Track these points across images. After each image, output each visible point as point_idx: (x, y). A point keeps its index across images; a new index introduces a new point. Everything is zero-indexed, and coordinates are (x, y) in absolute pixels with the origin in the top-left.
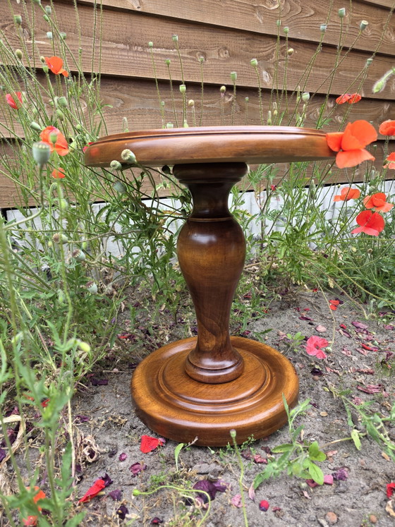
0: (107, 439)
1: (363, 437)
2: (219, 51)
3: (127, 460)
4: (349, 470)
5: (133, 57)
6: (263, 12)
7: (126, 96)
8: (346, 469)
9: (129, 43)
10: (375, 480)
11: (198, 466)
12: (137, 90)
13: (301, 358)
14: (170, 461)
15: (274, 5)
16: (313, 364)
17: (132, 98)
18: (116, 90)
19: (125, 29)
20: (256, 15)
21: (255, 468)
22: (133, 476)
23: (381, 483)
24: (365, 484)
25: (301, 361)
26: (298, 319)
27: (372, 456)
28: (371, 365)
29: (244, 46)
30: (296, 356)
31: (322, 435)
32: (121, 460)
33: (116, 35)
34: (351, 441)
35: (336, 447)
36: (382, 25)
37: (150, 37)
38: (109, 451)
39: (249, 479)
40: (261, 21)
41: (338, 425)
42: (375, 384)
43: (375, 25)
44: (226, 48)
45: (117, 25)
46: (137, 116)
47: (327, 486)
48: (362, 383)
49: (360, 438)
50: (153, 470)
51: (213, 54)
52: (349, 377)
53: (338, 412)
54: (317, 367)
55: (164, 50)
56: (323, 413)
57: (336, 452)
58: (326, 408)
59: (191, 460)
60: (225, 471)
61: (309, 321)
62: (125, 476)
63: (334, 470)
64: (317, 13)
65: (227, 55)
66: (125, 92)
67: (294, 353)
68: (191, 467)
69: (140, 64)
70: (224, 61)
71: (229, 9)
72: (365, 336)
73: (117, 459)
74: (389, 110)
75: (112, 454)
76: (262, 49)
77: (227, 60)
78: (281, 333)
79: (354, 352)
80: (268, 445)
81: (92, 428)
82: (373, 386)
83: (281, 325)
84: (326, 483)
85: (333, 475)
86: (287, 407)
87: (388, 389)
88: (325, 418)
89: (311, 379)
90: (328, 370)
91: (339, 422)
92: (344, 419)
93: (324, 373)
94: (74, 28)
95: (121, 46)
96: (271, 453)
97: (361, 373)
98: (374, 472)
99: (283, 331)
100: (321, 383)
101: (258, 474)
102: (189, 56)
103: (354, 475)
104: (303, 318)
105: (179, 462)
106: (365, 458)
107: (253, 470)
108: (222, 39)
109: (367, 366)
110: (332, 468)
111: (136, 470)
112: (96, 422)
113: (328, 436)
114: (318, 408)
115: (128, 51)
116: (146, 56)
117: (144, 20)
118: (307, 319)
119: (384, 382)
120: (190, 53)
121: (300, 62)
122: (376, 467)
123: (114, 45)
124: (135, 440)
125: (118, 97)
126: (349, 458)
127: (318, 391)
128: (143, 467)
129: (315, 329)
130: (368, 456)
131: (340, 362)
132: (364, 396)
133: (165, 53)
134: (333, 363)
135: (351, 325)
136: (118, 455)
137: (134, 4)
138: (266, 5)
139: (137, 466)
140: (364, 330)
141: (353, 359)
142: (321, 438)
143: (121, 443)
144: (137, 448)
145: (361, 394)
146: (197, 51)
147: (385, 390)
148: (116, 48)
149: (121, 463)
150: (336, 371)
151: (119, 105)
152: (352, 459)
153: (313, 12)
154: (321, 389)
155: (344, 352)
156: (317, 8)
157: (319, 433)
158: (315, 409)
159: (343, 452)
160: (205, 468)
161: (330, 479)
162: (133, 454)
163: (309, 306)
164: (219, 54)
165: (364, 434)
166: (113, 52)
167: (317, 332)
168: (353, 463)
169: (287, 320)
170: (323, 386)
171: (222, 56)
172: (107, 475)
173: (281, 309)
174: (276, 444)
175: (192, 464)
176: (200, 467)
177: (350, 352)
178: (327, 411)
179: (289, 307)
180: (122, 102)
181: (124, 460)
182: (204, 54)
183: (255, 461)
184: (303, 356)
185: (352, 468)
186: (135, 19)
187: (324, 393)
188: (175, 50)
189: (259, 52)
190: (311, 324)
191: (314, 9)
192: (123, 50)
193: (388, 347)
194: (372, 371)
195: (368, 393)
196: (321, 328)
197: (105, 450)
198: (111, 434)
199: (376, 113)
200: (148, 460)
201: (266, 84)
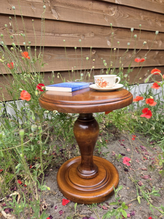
0: (50, 200)
1: (142, 198)
2: (90, 34)
3: (58, 209)
4: (136, 211)
5: (55, 38)
6: (108, 17)
7: (52, 54)
8: (135, 211)
9: (54, 33)
10: (144, 216)
11: (83, 211)
12: (57, 51)
13: (120, 164)
14: (73, 209)
15: (112, 14)
16: (125, 166)
17: (55, 55)
18: (48, 52)
19: (52, 27)
20: (105, 18)
21: (103, 211)
22: (60, 215)
23: (147, 217)
24: (141, 217)
25: (120, 165)
26: (120, 145)
27: (144, 206)
28: (146, 167)
29: (100, 31)
30: (119, 163)
31: (127, 197)
32: (55, 209)
33: (48, 30)
34: (137, 200)
35: (132, 202)
36: (156, 20)
37: (62, 30)
38: (51, 205)
39: (101, 216)
40: (107, 21)
41: (133, 193)
42: (147, 175)
43: (153, 20)
44: (92, 33)
45: (49, 26)
46: (57, 62)
47: (128, 218)
48: (142, 175)
49: (140, 199)
50: (67, 213)
51: (88, 35)
52: (138, 172)
53: (133, 188)
54: (126, 168)
55: (68, 35)
56: (128, 188)
57: (132, 204)
58: (129, 186)
59: (80, 209)
60: (93, 213)
61: (124, 146)
62: (57, 216)
63: (131, 211)
64: (130, 16)
65: (93, 35)
66: (52, 53)
67: (118, 162)
68: (81, 211)
69: (58, 41)
70: (92, 38)
71: (94, 17)
72: (145, 152)
73: (54, 208)
74: (158, 54)
75: (52, 206)
76: (107, 32)
77: (93, 37)
78: (113, 152)
79: (140, 160)
80: (108, 202)
81: (44, 196)
82: (146, 176)
83: (113, 148)
84: (128, 217)
85: (130, 214)
86: (114, 189)
87: (152, 177)
88: (129, 190)
89: (124, 173)
90: (130, 169)
91: (133, 191)
92: (135, 190)
93: (129, 170)
94: (32, 28)
95: (51, 34)
96: (109, 205)
97: (143, 170)
98: (144, 212)
99: (114, 151)
100: (127, 175)
101: (104, 214)
102: (78, 37)
103: (138, 213)
104: (122, 145)
105: (76, 209)
106: (142, 207)
107: (102, 212)
108: (91, 29)
109: (145, 167)
110: (130, 211)
111: (61, 213)
112: (45, 193)
113: (129, 198)
114: (126, 186)
115: (53, 36)
116: (60, 38)
117: (60, 23)
118: (123, 145)
119: (150, 174)
120: (78, 35)
121: (123, 36)
122: (145, 210)
123: (48, 34)
124: (60, 200)
125: (49, 55)
126: (136, 207)
127: (126, 179)
128: (63, 212)
129: (126, 150)
130: (143, 206)
131: (135, 165)
132: (143, 180)
133: (68, 36)
134: (132, 166)
135: (140, 148)
136: (54, 207)
137: (56, 17)
138: (109, 14)
139: (61, 211)
140: (145, 149)
141: (140, 164)
142: (127, 198)
143: (55, 202)
144: (61, 204)
145: (142, 179)
146: (81, 35)
147: (151, 178)
148: (49, 35)
149: (56, 210)
150: (133, 169)
151: (50, 58)
152: (137, 207)
153: (128, 16)
154: (127, 178)
155: (136, 161)
156: (130, 14)
157: (126, 196)
158: (125, 186)
159: (134, 204)
160: (85, 212)
161: (129, 215)
162: (60, 207)
163: (124, 139)
164: (90, 35)
165: (142, 197)
166: (47, 37)
167: (127, 152)
168: (137, 209)
169: (116, 146)
170: (128, 176)
171: (91, 36)
172: (51, 215)
173: (114, 140)
174: (111, 201)
175: (81, 210)
176: (84, 212)
177: (139, 161)
178: (129, 187)
179: (116, 140)
180: (51, 57)
181: (56, 209)
182: (84, 35)
183: (103, 209)
184: (121, 163)
185: (137, 210)
186: (56, 23)
187: (128, 179)
188: (72, 35)
189: (106, 33)
190: (125, 147)
191: (129, 15)
192: (51, 36)
193: (153, 157)
194: (146, 169)
195: (144, 179)
196: (129, 150)
197: (49, 205)
198: (51, 198)
199: (153, 55)
200: (65, 209)
201: (108, 46)
